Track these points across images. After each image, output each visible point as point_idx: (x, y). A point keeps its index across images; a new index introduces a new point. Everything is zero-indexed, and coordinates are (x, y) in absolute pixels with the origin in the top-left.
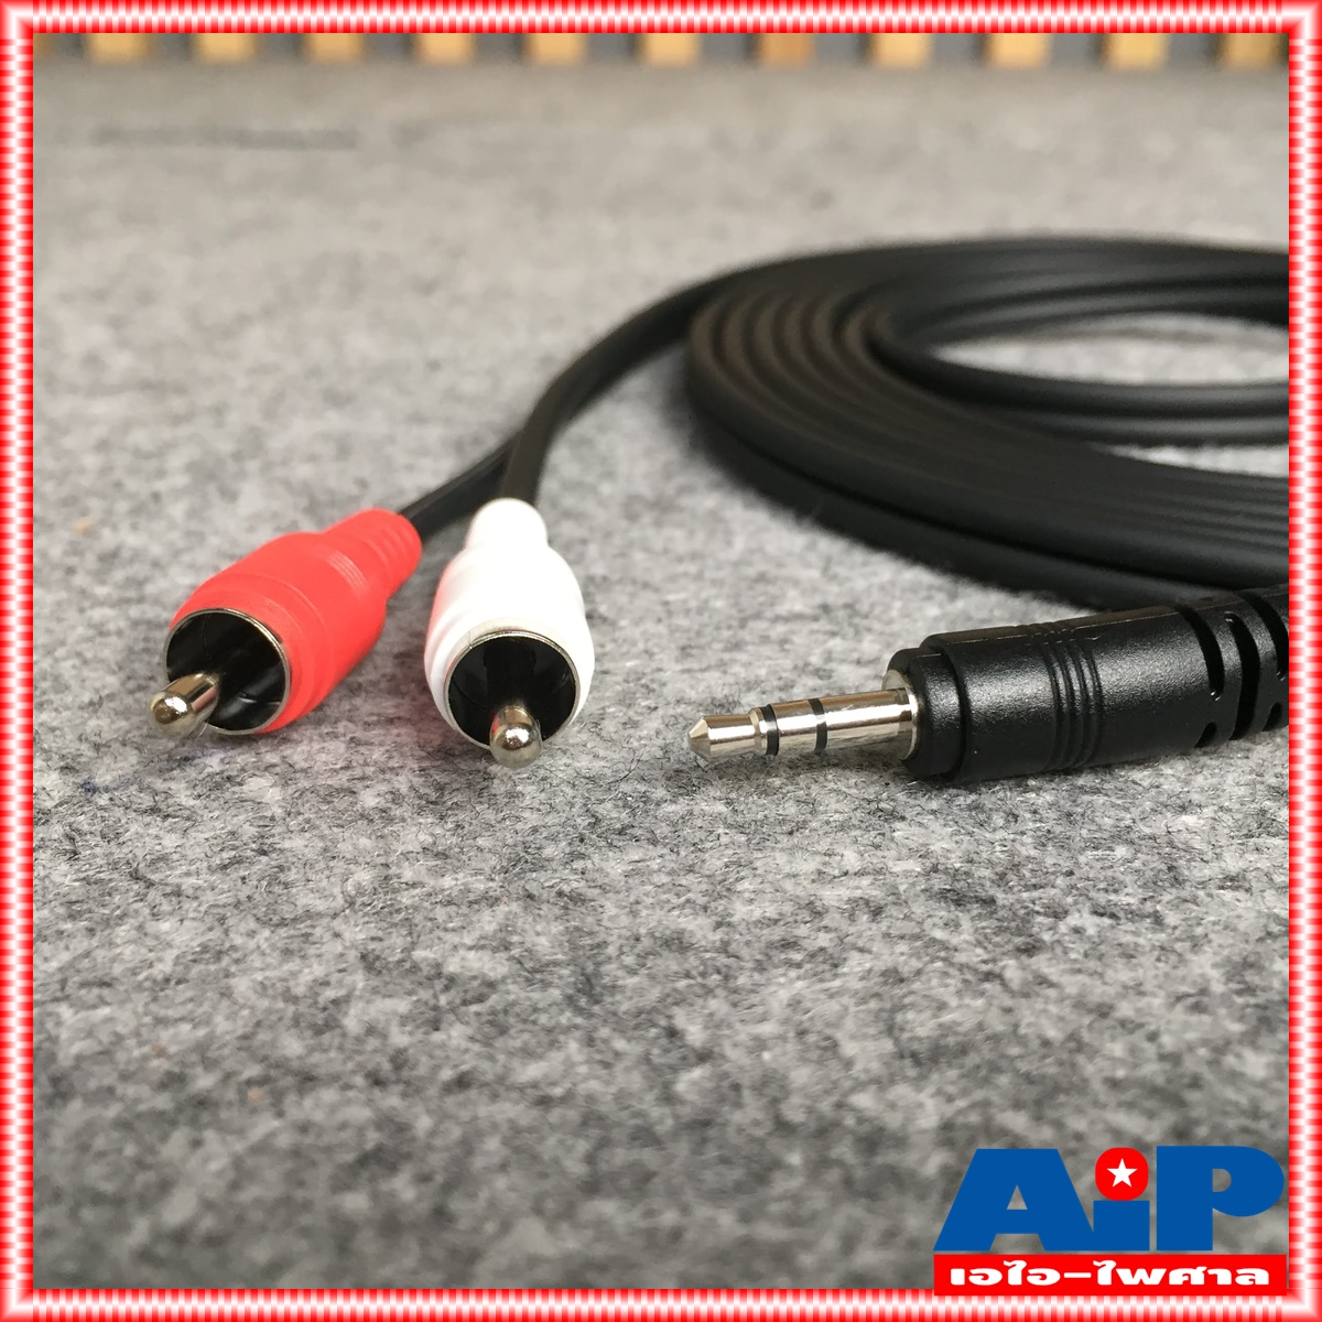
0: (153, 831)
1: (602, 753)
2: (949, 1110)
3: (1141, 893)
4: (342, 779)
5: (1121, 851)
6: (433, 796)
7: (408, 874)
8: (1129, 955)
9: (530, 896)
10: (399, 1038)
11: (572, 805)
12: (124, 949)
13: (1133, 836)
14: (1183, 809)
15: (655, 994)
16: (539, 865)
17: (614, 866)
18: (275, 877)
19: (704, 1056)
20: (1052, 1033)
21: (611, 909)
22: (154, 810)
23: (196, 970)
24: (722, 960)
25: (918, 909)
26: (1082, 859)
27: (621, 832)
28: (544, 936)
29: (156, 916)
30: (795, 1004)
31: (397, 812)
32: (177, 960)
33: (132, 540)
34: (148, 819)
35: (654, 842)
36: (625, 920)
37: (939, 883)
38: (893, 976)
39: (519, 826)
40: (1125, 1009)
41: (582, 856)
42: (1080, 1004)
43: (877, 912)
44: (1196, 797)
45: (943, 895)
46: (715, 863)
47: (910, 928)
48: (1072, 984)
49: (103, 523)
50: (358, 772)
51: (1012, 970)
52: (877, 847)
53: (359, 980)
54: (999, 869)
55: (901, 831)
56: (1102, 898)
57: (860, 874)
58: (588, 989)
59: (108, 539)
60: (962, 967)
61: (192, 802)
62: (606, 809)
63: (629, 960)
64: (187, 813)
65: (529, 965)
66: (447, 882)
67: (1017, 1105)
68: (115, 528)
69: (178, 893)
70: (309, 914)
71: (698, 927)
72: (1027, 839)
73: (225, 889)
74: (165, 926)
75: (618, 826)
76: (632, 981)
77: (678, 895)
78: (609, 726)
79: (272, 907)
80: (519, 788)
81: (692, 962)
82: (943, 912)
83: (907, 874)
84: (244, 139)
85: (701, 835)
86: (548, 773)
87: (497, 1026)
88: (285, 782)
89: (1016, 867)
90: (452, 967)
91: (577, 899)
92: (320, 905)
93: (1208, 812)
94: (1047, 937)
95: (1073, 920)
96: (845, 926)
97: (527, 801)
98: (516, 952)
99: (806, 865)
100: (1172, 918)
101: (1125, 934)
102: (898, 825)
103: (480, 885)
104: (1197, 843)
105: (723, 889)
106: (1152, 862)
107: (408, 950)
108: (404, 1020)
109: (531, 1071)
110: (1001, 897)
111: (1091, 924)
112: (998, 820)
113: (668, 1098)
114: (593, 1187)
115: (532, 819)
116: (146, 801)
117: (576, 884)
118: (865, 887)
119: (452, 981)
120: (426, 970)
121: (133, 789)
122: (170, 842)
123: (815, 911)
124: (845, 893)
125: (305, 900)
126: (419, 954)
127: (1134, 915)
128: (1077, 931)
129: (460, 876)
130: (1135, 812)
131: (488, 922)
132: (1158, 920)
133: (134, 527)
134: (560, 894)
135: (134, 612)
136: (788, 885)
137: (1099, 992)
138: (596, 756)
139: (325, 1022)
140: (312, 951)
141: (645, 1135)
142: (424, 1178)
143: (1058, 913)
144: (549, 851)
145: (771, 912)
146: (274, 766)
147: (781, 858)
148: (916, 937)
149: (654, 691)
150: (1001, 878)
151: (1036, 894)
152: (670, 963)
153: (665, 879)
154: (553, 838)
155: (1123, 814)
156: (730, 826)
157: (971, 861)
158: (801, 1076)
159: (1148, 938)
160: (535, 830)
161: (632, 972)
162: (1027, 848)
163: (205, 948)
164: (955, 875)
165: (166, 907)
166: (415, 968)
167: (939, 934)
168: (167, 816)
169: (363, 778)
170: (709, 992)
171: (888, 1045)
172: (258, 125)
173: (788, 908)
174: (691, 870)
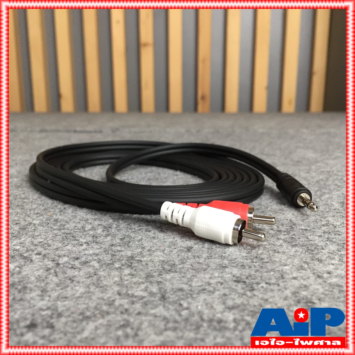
0: (72, 271)
1: (165, 256)
2: (235, 316)
3: (275, 280)
4: (111, 262)
5: (272, 273)
6: (130, 265)
7: (126, 278)
8: (272, 291)
9: (151, 282)
10: (126, 306)
11: (159, 266)
12: (69, 292)
13: (275, 270)
14: (285, 265)
15: (177, 298)
16: (152, 276)
17: (168, 277)
18: (98, 279)
19: (187, 308)
20: (256, 304)
21: (167, 284)
22: (72, 268)
23: (84, 296)
24: (190, 292)
25: (231, 283)
26: (264, 274)
27: (169, 271)
28: (154, 289)
29: (75, 286)
30: (205, 300)
31: (123, 267)
32: (80, 294)
33: (60, 217)
34: (71, 269)
35: (176, 272)
36: (171, 286)
37: (234, 279)
38: (225, 295)
39: (148, 270)
40: (271, 300)
41: (161, 275)
42: (262, 299)
43: (222, 284)
44: (288, 263)
45: (235, 281)
46: (189, 276)
47: (228, 286)
48: (260, 296)
49: (54, 214)
50: (114, 261)
51: (249, 293)
52: (222, 273)
53: (117, 297)
54: (247, 276)
55: (227, 270)
56: (268, 281)
57: (218, 277)
58: (163, 298)
59: (55, 217)
60: (238, 293)
61: (80, 266)
62: (166, 267)
63: (172, 293)
64: (79, 268)
65: (152, 294)
66: (134, 280)
67: (248, 315)
68: (56, 215)
69: (79, 282)
70: (106, 285)
71: (185, 287)
72: (253, 271)
73: (88, 281)
74: (77, 288)
75: (169, 269)
76: (172, 296)
77: (181, 281)
78: (166, 252)
79: (98, 284)
80: (148, 263)
81: (184, 293)
82: (235, 284)
83: (228, 277)
84: (75, 131)
85: (185, 271)
86: (153, 260)
87: (146, 304)
88: (99, 262)
89: (250, 276)
90: (136, 294)
91: (161, 282)
92: (108, 284)
93: (290, 266)
94: (256, 288)
95: (261, 285)
96: (215, 286)
97: (150, 265)
98: (148, 291)
99: (207, 276)
100: (281, 284)
101: (272, 287)
102: (226, 269)
103: (141, 280)
104: (288, 272)
105: (190, 280)
106: (278, 275)
107: (127, 291)
108: (127, 303)
109: (153, 311)
110: (247, 281)
111: (265, 286)
112: (247, 268)
113: (180, 315)
114: (166, 330)
115: (151, 268)
116: (70, 266)
117: (160, 280)
118: (219, 280)
119: (136, 297)
120: (131, 295)
121: (67, 264)
122: (76, 273)
123: (209, 284)
124: (216, 281)
125: (105, 283)
126: (129, 292)
127: (274, 284)
128: (262, 287)
129: (137, 278)
130: (275, 266)
131: (143, 286)
132: (278, 285)
133: (60, 215)
134: (157, 282)
135: (63, 231)
136: (204, 280)
137: (266, 297)
138: (164, 257)
139: (111, 303)
140: (107, 292)
141: (176, 321)
142: (132, 329)
143: (258, 284)
144: (154, 274)
145: (200, 284)
146: (96, 259)
147: (202, 275)
148: (230, 288)
149: (175, 245)
150: (247, 278)
151: (254, 280)
152: (180, 293)
153: (178, 279)
154: (155, 272)
155: (273, 266)
156: (192, 269)
157: (241, 275)
158: (206, 311)
159: (276, 288)
160: (151, 270)
161: (172, 295)
162: (253, 272)
163: (85, 292)
164: (238, 277)
165: (77, 284)
166: (128, 295)
167: (234, 287)
168: (75, 269)
169: (115, 262)
170: (188, 298)
171: (223, 306)
172: (78, 129)
173: (204, 283)
174: (184, 277)
